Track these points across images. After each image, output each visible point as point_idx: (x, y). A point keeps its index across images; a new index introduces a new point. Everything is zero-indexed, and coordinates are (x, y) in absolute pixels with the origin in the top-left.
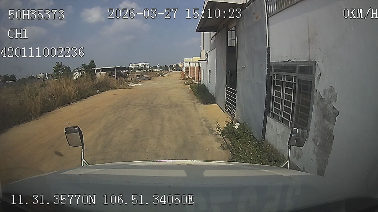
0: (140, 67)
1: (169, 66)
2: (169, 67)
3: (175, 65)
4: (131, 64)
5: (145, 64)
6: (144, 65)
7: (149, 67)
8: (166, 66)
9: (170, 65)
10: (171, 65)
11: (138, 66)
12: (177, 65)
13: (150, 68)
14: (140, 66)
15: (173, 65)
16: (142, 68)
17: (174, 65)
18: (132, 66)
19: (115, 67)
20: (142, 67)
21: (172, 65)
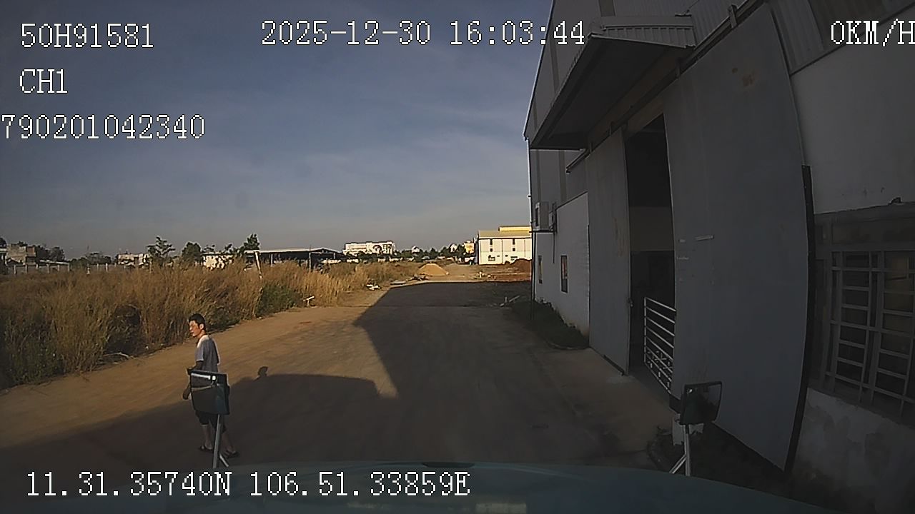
0: (371, 253)
1: (440, 251)
2: (442, 252)
3: (456, 247)
4: (347, 245)
5: (381, 244)
6: (381, 249)
7: (393, 253)
8: (433, 250)
9: (442, 248)
10: (445, 248)
11: (364, 251)
12: (459, 247)
13: (395, 254)
14: (371, 251)
15: (450, 249)
16: (375, 254)
17: (452, 248)
18: (352, 249)
19: (308, 250)
20: (374, 251)
21: (447, 248)
